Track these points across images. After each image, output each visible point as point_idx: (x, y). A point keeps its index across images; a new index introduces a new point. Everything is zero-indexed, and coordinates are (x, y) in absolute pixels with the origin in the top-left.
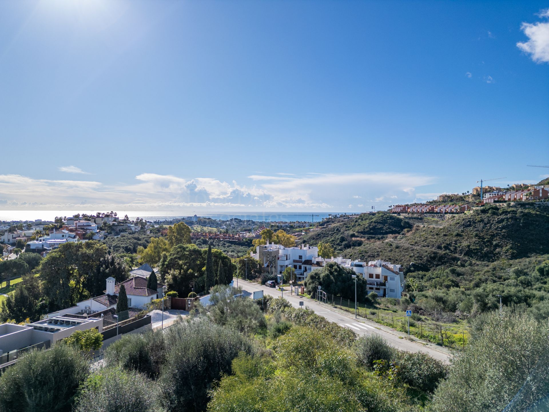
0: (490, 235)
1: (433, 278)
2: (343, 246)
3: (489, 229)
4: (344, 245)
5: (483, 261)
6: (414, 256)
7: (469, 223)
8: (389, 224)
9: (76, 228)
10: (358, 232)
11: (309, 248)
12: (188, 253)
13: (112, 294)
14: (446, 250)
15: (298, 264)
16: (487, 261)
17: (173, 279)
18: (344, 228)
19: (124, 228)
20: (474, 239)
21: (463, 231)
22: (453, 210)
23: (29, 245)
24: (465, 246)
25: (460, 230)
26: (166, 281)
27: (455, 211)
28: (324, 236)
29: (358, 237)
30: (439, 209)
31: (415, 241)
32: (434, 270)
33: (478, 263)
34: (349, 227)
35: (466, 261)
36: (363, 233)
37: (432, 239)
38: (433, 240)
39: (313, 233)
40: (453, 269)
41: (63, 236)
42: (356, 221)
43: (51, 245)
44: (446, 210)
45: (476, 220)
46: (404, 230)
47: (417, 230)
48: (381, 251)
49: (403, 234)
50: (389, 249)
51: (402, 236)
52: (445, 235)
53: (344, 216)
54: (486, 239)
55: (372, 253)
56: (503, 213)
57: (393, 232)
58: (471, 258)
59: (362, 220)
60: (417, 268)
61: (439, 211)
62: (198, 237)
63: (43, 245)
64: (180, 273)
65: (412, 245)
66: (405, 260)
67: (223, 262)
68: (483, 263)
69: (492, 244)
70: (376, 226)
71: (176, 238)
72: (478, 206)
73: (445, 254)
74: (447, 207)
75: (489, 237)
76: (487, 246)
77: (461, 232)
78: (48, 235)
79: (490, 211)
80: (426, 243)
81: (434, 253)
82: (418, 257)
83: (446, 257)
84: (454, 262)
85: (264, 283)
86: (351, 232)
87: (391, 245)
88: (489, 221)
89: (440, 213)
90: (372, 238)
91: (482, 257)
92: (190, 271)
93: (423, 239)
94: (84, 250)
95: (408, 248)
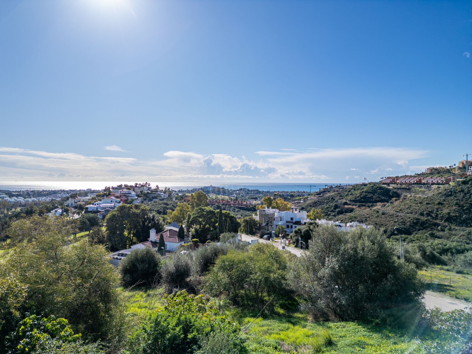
0: (469, 204)
1: (414, 241)
2: (336, 213)
3: (469, 199)
4: (338, 212)
5: (462, 226)
6: (398, 221)
7: (450, 193)
8: (379, 194)
9: (120, 196)
10: (350, 201)
11: (299, 212)
12: (205, 213)
13: (154, 241)
14: (428, 216)
15: (290, 224)
16: (465, 226)
17: (195, 231)
18: (338, 197)
19: (156, 196)
20: (454, 208)
21: (444, 200)
22: (439, 181)
23: (87, 208)
24: (446, 213)
25: (442, 199)
26: (190, 233)
27: (441, 182)
28: (320, 204)
29: (349, 204)
30: (426, 180)
31: (400, 209)
32: (416, 234)
33: (457, 228)
34: (342, 196)
35: (445, 227)
36: (355, 201)
37: (415, 207)
38: (417, 208)
39: (310, 201)
40: (432, 233)
41: (112, 201)
42: (349, 191)
43: (103, 208)
44: (432, 181)
45: (457, 190)
46: (392, 199)
47: (405, 199)
48: (369, 217)
49: (391, 203)
50: (376, 215)
51: (390, 204)
52: (428, 204)
53: (339, 186)
54: (466, 208)
55: (360, 219)
57: (382, 201)
58: (451, 224)
59: (355, 190)
60: (400, 231)
61: (426, 183)
62: (213, 204)
63: (97, 208)
64: (200, 227)
65: (397, 212)
66: (390, 225)
67: (230, 220)
68: (461, 228)
70: (366, 195)
71: (196, 203)
72: (461, 178)
73: (426, 220)
74: (433, 179)
75: (468, 205)
76: (465, 214)
77: (443, 201)
78: (101, 200)
79: (470, 183)
80: (409, 211)
81: (417, 219)
82: (401, 222)
83: (428, 223)
84: (435, 227)
85: (261, 237)
86: (344, 201)
87: (378, 212)
88: (469, 191)
89: (427, 184)
90: (363, 206)
91: (460, 223)
92: (207, 226)
93: (407, 206)
94: (134, 210)
95: (393, 215)
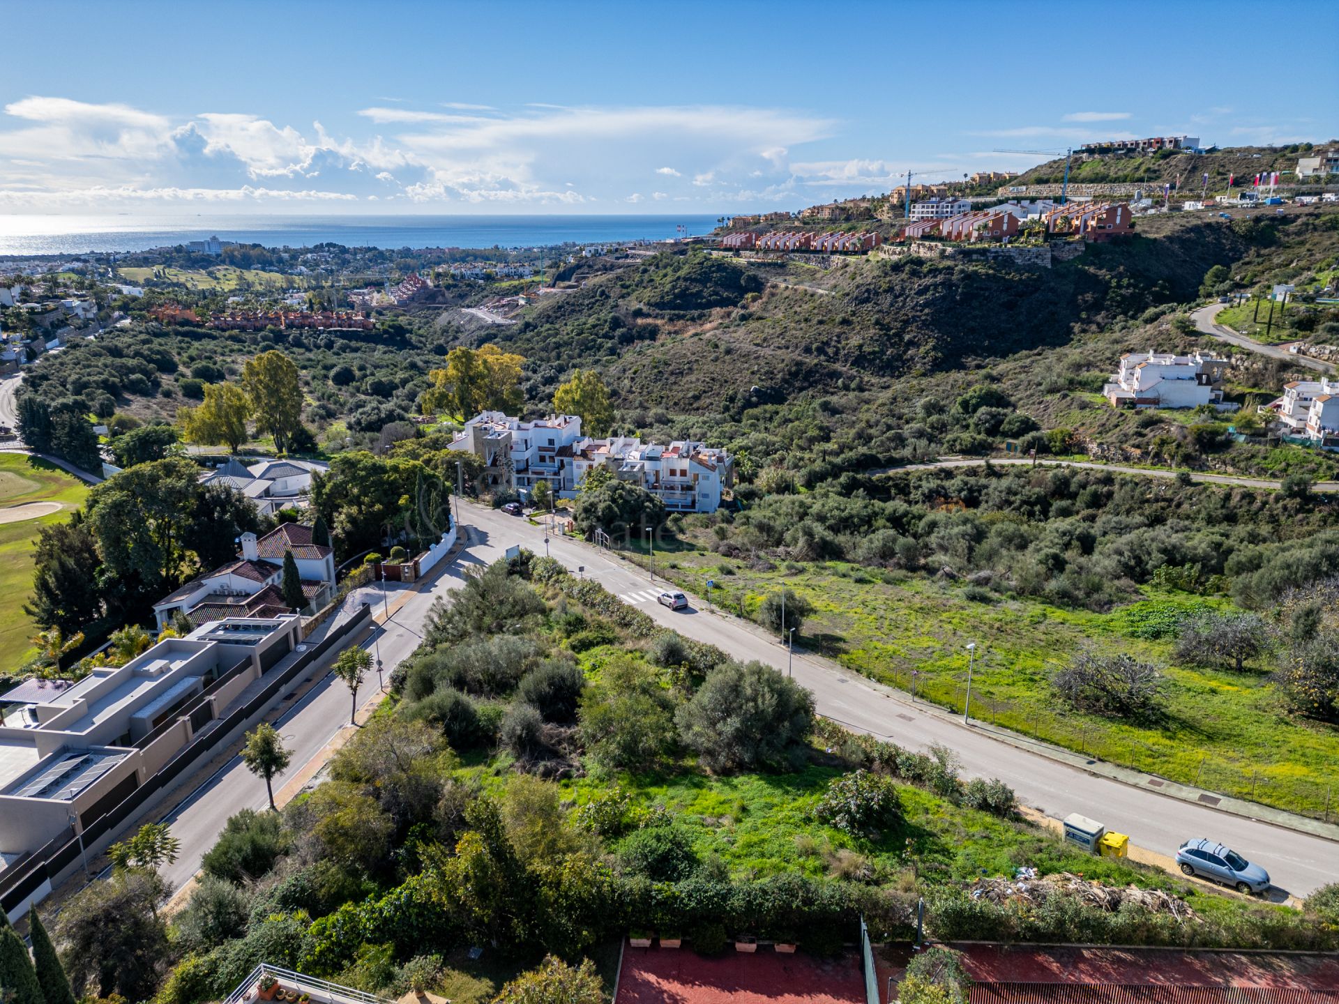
0: (900, 321)
1: (791, 421)
2: (616, 340)
3: (900, 309)
4: (620, 337)
5: (883, 376)
6: (758, 371)
7: (866, 294)
8: (716, 283)
10: (649, 304)
11: (565, 421)
13: (255, 559)
14: (819, 355)
15: (547, 455)
16: (889, 375)
18: (617, 291)
20: (872, 331)
21: (854, 314)
22: (847, 245)
24: (855, 346)
25: (850, 309)
27: (851, 248)
28: (573, 311)
29: (648, 316)
30: (820, 241)
32: (794, 400)
33: (873, 381)
34: (627, 287)
35: (852, 378)
36: (661, 305)
38: (799, 334)
39: (545, 303)
40: (825, 402)
42: (645, 271)
44: (833, 245)
45: (879, 288)
46: (746, 297)
47: (773, 295)
48: (696, 360)
49: (743, 307)
50: (714, 355)
51: (741, 312)
52: (821, 322)
53: (617, 250)
54: (894, 331)
55: (677, 365)
56: (930, 271)
57: (723, 303)
58: (862, 372)
59: (657, 266)
60: (762, 397)
61: (819, 248)
65: (757, 345)
66: (742, 381)
68: (882, 380)
69: (901, 339)
70: (687, 289)
72: (892, 244)
73: (816, 365)
74: (836, 237)
75: (899, 325)
76: (892, 345)
77: (851, 315)
79: (907, 268)
80: (783, 341)
81: (799, 364)
82: (766, 373)
83: (818, 372)
84: (832, 380)
85: (498, 505)
86: (635, 305)
87: (716, 346)
88: (903, 289)
89: (821, 251)
90: (680, 317)
91: (881, 368)
92: (378, 507)
93: (778, 331)
94: (168, 482)
95: (748, 355)
